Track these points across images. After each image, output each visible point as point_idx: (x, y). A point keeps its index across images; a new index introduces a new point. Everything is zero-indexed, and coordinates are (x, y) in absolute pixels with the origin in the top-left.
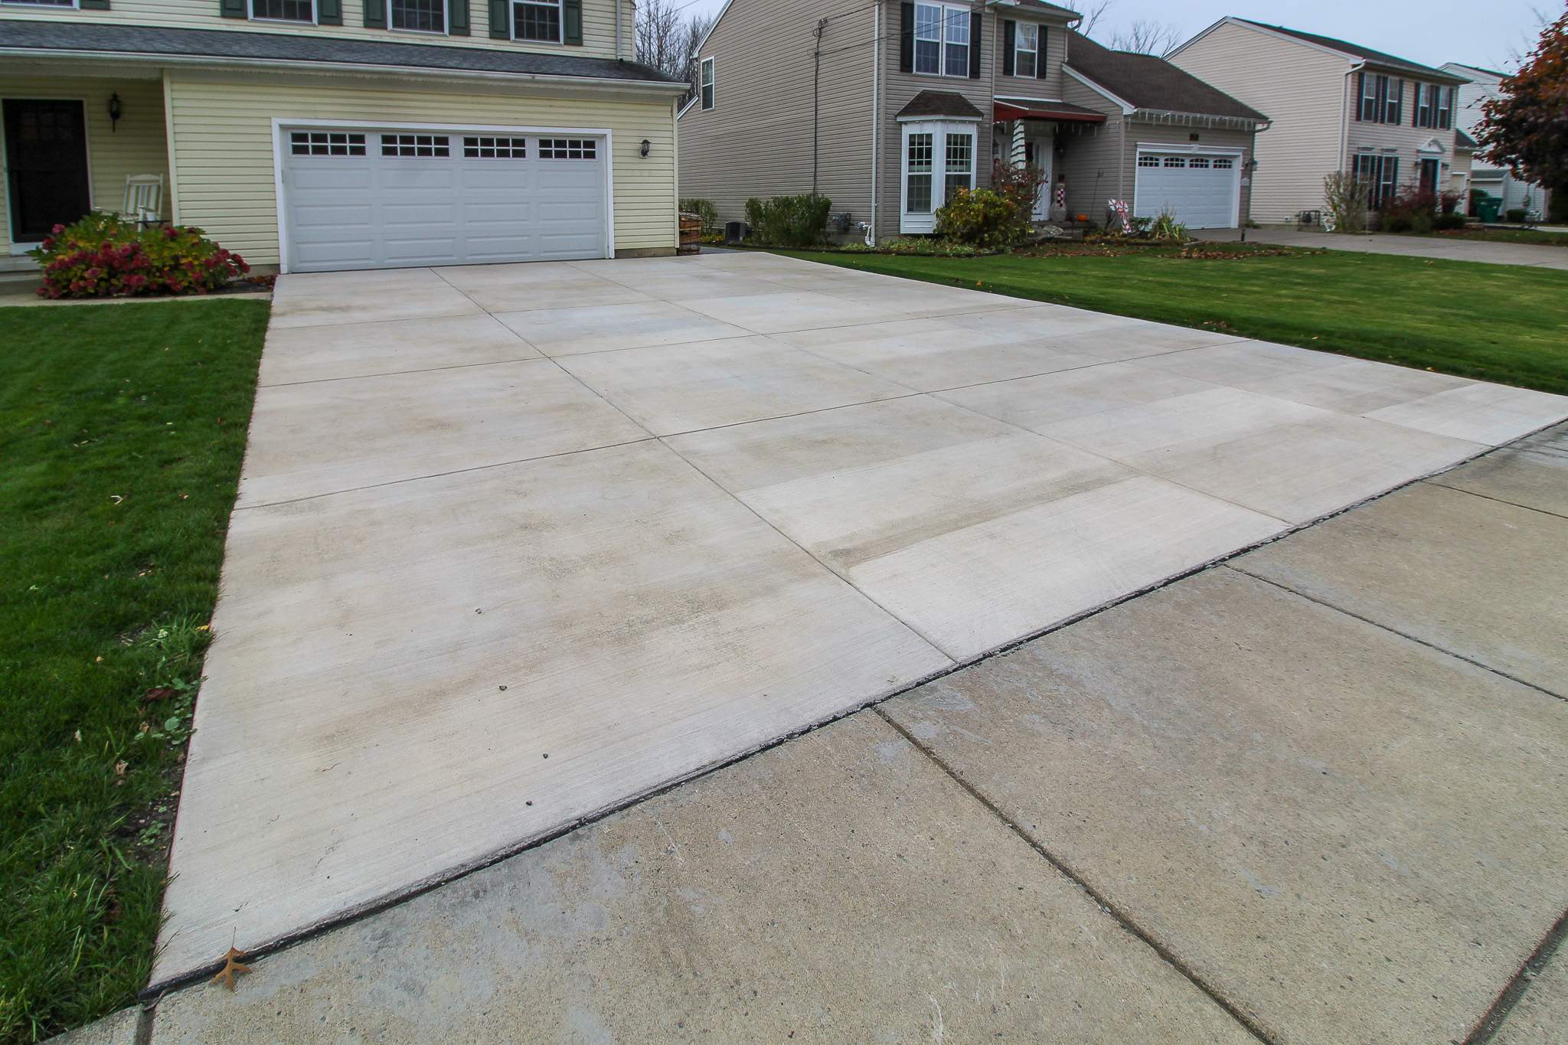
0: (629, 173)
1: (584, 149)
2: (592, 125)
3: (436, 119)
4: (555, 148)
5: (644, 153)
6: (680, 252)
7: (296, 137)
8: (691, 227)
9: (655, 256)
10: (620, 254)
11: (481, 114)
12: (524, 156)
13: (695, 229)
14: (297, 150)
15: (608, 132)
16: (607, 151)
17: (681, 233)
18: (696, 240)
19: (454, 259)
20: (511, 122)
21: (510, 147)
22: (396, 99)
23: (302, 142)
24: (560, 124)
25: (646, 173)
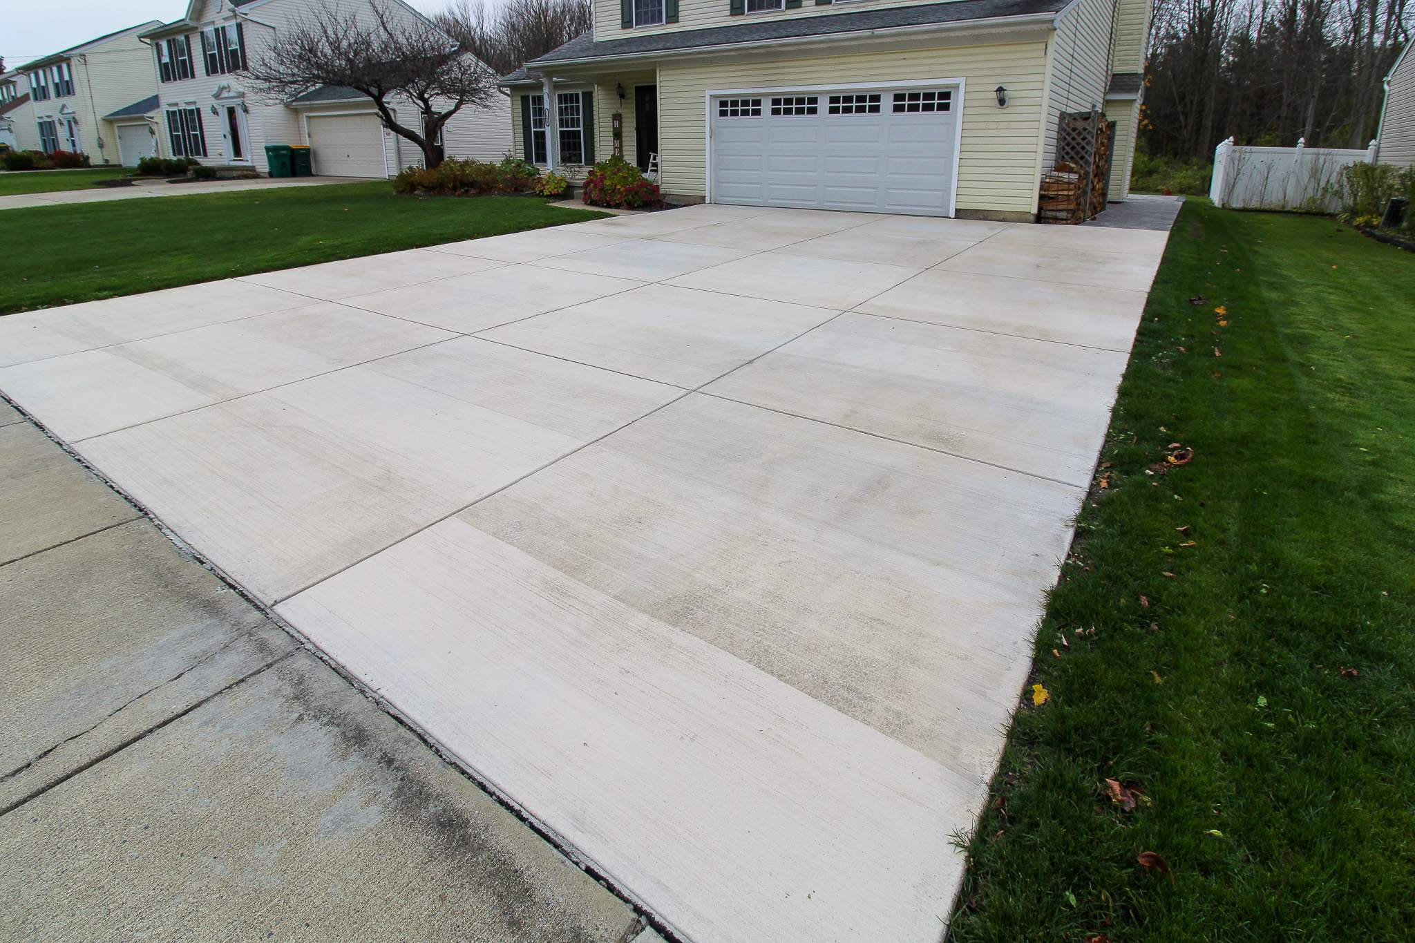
0: (983, 126)
1: (939, 101)
2: (945, 74)
3: (820, 82)
4: (908, 102)
5: (1002, 102)
6: (1039, 219)
7: (723, 104)
8: (1058, 190)
9: (1004, 220)
10: (960, 214)
11: (840, 74)
12: (879, 112)
13: (1066, 193)
14: (723, 113)
15: (961, 81)
16: (958, 101)
17: (1042, 197)
18: (1065, 207)
19: (814, 204)
20: (866, 79)
21: (867, 103)
22: (784, 67)
23: (731, 107)
24: (911, 76)
25: (1004, 125)
